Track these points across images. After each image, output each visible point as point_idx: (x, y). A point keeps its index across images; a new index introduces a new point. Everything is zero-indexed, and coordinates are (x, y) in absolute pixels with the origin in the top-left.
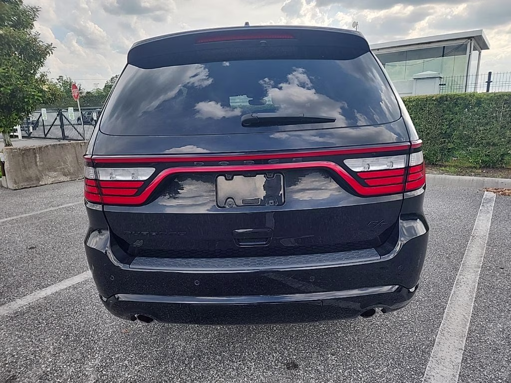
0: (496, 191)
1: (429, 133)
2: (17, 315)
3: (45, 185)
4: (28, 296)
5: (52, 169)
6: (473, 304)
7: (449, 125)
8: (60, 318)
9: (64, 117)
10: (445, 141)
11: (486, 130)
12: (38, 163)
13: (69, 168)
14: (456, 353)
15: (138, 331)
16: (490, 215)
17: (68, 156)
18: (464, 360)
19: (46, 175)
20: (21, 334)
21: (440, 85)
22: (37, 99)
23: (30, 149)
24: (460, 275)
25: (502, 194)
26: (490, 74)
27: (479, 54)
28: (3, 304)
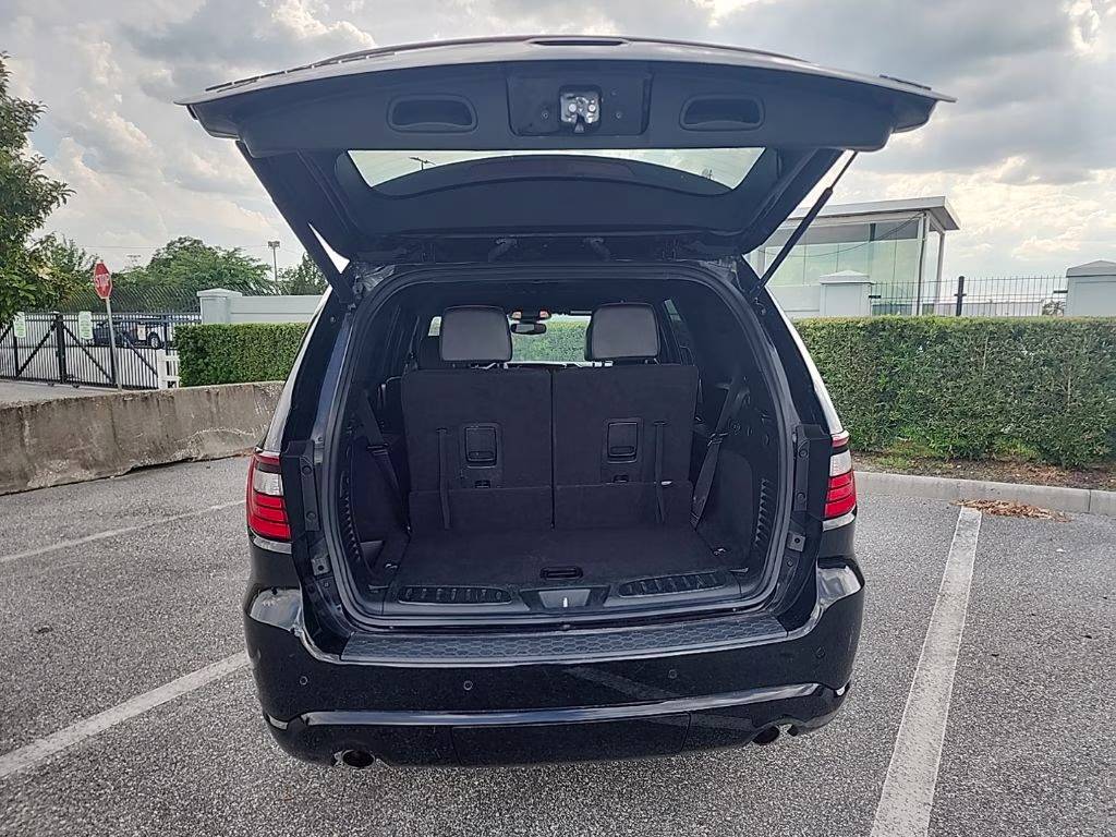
0: (982, 505)
1: (853, 391)
2: (44, 772)
3: (41, 488)
4: (60, 734)
5: (57, 452)
6: (945, 723)
7: (891, 375)
8: (141, 774)
9: (68, 331)
10: (883, 406)
11: (959, 387)
12: (26, 440)
13: (94, 450)
14: (919, 810)
15: (314, 794)
16: (972, 554)
17: (95, 425)
18: (933, 822)
19: (42, 467)
20: (65, 810)
21: (871, 297)
22: (24, 298)
23: (11, 409)
24: (921, 669)
25: (993, 513)
26: (962, 280)
27: (942, 239)
28: (7, 751)
